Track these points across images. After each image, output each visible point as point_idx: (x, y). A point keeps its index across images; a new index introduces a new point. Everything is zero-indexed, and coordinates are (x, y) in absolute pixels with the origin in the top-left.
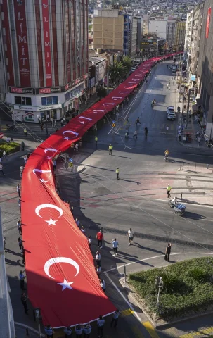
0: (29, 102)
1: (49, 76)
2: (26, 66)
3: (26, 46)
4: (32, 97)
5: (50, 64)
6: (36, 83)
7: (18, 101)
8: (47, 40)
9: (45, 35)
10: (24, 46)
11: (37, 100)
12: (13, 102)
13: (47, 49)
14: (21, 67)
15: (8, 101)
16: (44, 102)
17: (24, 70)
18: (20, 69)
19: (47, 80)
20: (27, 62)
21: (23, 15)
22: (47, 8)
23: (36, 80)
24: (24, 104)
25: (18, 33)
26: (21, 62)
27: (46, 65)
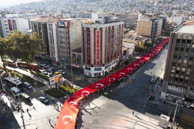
0: (90, 69)
1: (98, 60)
2: (89, 56)
3: (90, 49)
4: (91, 68)
5: (99, 56)
6: (93, 63)
7: (86, 68)
8: (98, 47)
9: (97, 44)
10: (89, 49)
11: (93, 69)
12: (85, 68)
13: (98, 50)
14: (88, 56)
15: (83, 67)
16: (95, 70)
17: (89, 57)
18: (87, 57)
19: (97, 62)
20: (90, 55)
21: (89, 38)
22: (99, 35)
23: (93, 61)
24: (88, 69)
25: (87, 44)
26: (88, 54)
27: (97, 56)
